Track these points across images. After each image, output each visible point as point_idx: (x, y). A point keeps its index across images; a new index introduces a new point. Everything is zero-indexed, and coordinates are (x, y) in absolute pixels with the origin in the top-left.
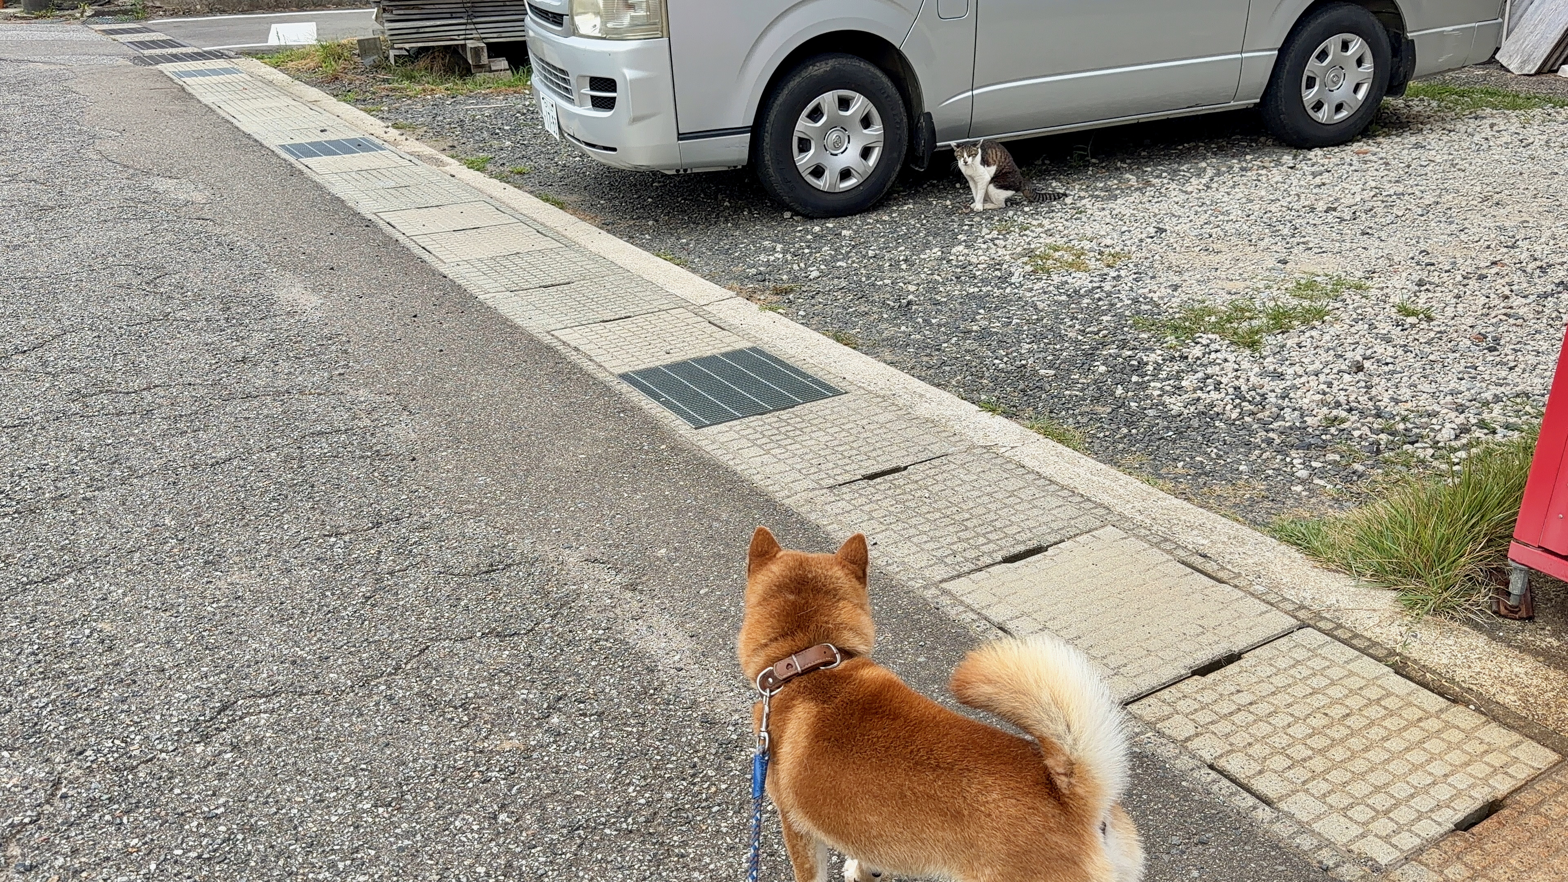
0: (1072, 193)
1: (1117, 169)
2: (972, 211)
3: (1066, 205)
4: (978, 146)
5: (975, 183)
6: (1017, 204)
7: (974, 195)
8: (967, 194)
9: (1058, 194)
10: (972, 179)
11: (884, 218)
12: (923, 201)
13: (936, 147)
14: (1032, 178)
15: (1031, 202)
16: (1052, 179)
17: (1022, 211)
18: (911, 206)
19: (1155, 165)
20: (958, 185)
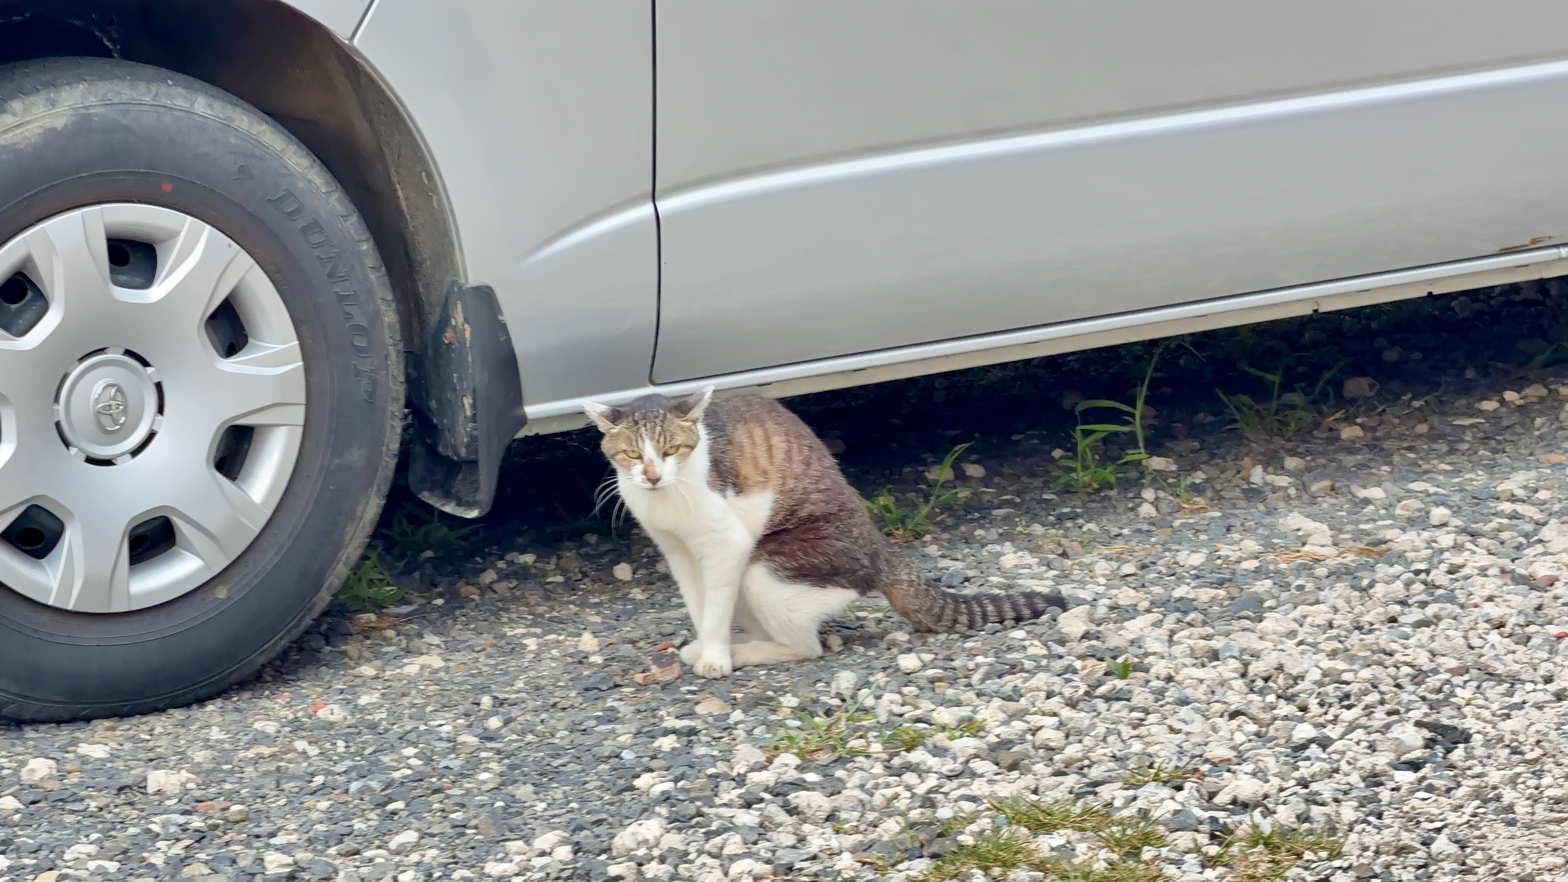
0: (1083, 594)
1: (1254, 494)
2: (688, 673)
3: (1062, 641)
4: (697, 412)
5: (694, 561)
6: (869, 641)
7: (692, 608)
8: (665, 606)
9: (1030, 596)
10: (680, 543)
11: (322, 713)
12: (486, 639)
13: (523, 421)
14: (918, 536)
15: (922, 631)
16: (1003, 538)
17: (893, 669)
18: (436, 662)
19: (1398, 477)
20: (623, 571)
